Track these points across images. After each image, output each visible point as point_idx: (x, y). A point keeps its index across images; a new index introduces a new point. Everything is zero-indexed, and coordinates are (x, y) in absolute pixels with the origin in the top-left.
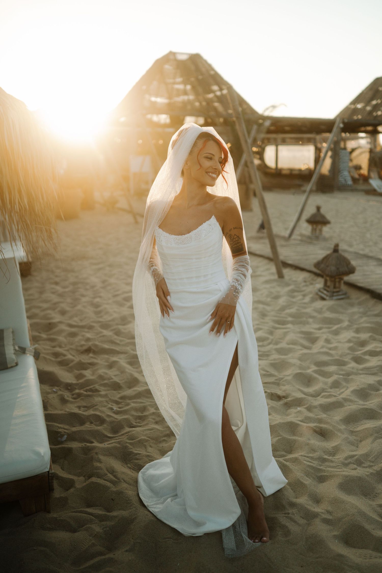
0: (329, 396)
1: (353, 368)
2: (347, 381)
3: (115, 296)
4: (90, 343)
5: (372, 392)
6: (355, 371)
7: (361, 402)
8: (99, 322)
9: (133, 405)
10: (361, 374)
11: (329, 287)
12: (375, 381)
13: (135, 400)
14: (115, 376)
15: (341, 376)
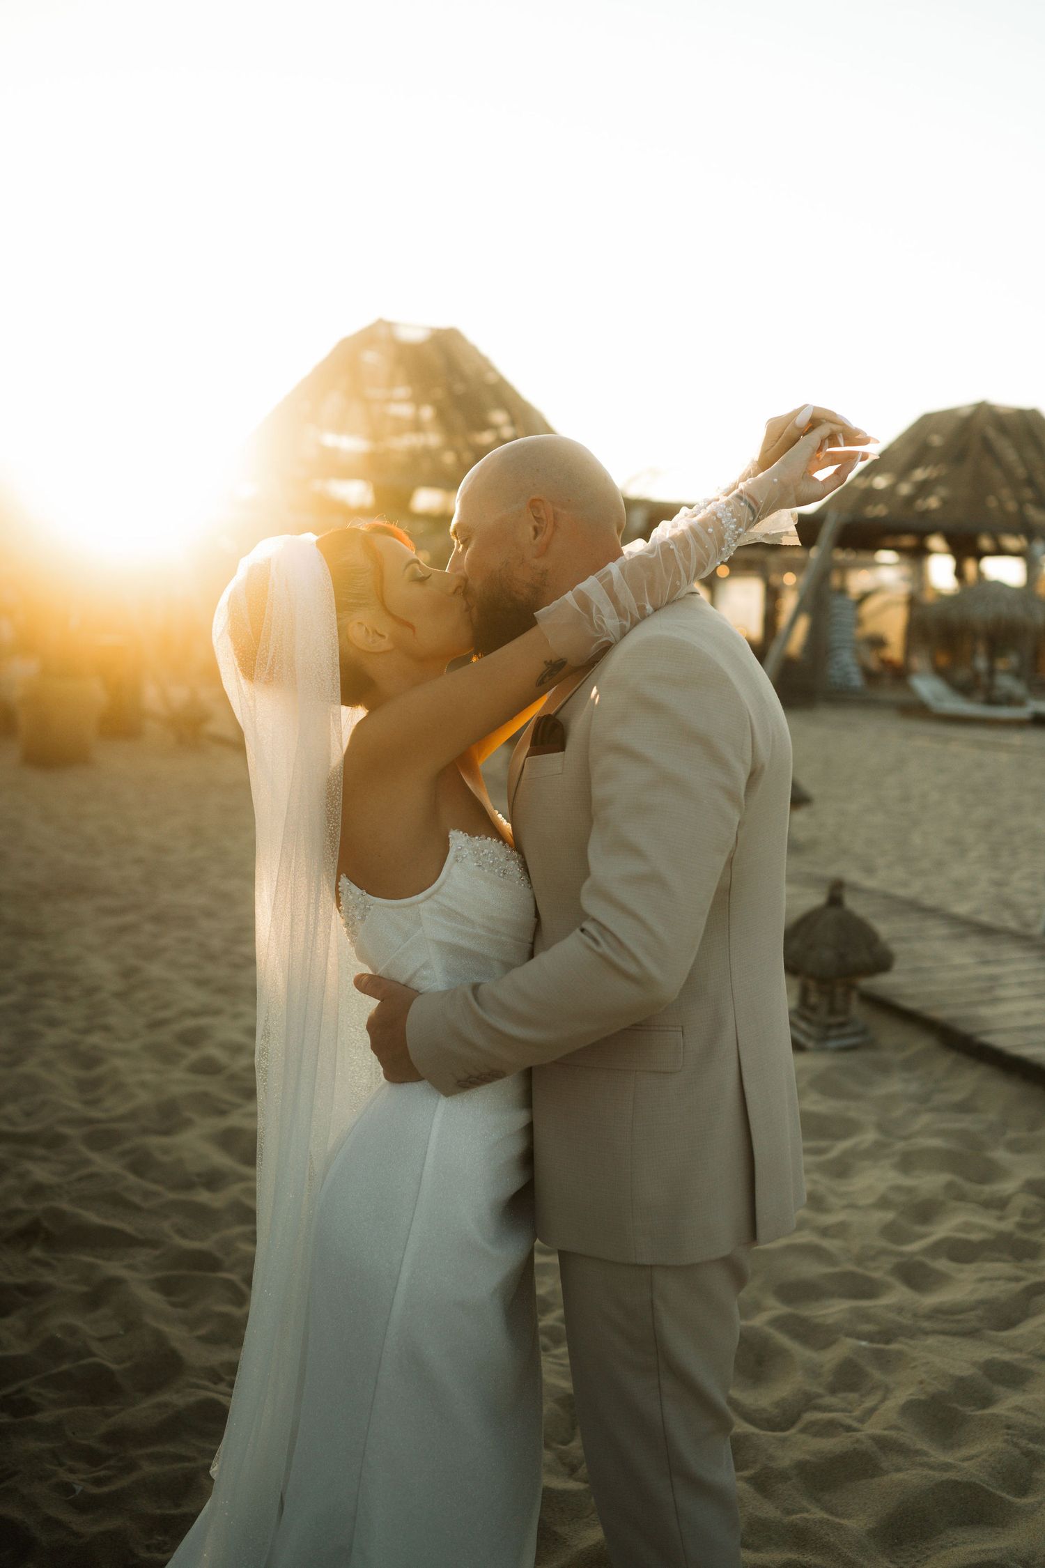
0: (830, 1428)
1: (900, 1310)
2: (884, 1361)
3: (156, 1025)
4: (40, 1206)
5: (969, 1411)
6: (906, 1320)
7: (939, 1456)
8: (89, 1121)
9: (149, 1469)
10: (926, 1333)
11: (813, 1009)
12: (974, 1364)
13: (157, 1449)
14: (102, 1340)
15: (864, 1343)
